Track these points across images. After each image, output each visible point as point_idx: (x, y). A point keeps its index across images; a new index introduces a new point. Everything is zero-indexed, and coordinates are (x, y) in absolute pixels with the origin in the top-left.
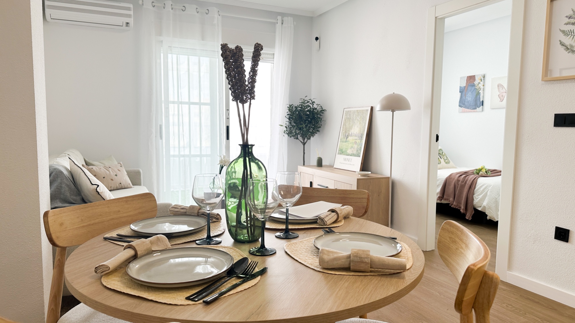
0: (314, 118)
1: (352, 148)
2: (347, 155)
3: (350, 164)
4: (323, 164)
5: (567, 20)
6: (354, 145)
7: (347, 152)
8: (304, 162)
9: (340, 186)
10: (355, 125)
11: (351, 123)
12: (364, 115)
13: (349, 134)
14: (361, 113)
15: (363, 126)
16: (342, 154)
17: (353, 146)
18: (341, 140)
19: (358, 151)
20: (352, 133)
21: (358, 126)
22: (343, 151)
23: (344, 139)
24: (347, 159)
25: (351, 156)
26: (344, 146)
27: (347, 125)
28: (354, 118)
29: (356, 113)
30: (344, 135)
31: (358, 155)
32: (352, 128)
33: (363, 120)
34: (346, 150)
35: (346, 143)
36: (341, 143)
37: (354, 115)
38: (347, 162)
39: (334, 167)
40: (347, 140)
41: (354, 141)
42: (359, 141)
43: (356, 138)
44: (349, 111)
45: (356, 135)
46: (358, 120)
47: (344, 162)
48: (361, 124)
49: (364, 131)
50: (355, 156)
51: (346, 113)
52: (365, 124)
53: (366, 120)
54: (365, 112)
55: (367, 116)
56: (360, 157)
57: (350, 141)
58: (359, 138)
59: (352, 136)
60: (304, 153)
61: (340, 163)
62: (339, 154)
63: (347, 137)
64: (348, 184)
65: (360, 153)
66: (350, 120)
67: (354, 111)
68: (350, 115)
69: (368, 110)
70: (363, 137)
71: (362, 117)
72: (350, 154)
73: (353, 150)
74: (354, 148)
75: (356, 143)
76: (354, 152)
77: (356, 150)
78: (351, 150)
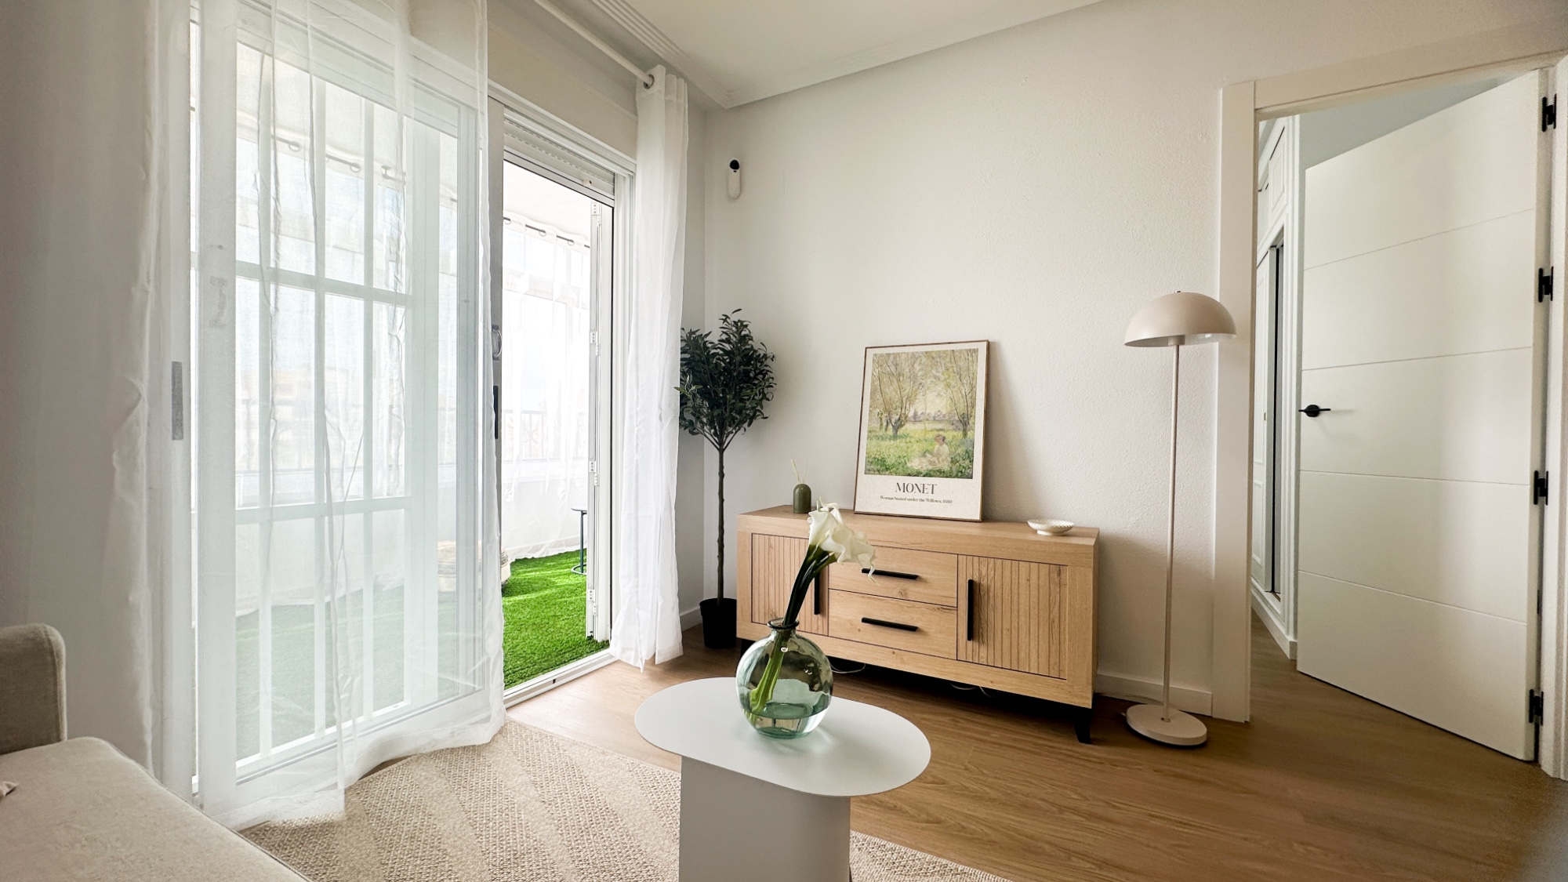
0: (746, 378)
1: (928, 455)
2: (909, 475)
3: (932, 501)
6: (937, 446)
7: (909, 465)
8: (722, 500)
9: (989, 570)
10: (927, 392)
11: (908, 388)
12: (961, 364)
13: (907, 416)
14: (948, 360)
15: (963, 392)
16: (887, 473)
17: (929, 449)
18: (870, 434)
19: (961, 461)
20: (919, 413)
21: (942, 393)
22: (888, 463)
23: (886, 430)
24: (915, 486)
25: (931, 476)
26: (890, 450)
27: (891, 392)
28: (920, 374)
29: (924, 360)
30: (884, 419)
31: (960, 474)
32: (917, 401)
33: (958, 377)
34: (903, 460)
35: (898, 441)
36: (874, 442)
37: (915, 365)
38: (917, 495)
39: (856, 510)
40: (898, 433)
41: (931, 436)
42: (955, 433)
43: (940, 426)
44: (889, 355)
45: (937, 419)
46: (936, 377)
47: (901, 494)
48: (954, 387)
49: (973, 406)
50: (949, 475)
51: (880, 361)
52: (973, 388)
53: (974, 378)
54: (962, 357)
55: (977, 365)
56: (971, 478)
57: (912, 435)
58: (952, 427)
59: (921, 421)
60: (722, 475)
61: (882, 497)
62: (872, 472)
63: (899, 425)
64: (1041, 565)
65: (969, 468)
66: (901, 378)
67: (913, 354)
68: (896, 365)
69: (974, 350)
70: (974, 424)
71: (956, 371)
72: (922, 471)
73: (935, 459)
74: (938, 455)
75: (943, 440)
76: (938, 466)
77: (950, 460)
78: (924, 460)
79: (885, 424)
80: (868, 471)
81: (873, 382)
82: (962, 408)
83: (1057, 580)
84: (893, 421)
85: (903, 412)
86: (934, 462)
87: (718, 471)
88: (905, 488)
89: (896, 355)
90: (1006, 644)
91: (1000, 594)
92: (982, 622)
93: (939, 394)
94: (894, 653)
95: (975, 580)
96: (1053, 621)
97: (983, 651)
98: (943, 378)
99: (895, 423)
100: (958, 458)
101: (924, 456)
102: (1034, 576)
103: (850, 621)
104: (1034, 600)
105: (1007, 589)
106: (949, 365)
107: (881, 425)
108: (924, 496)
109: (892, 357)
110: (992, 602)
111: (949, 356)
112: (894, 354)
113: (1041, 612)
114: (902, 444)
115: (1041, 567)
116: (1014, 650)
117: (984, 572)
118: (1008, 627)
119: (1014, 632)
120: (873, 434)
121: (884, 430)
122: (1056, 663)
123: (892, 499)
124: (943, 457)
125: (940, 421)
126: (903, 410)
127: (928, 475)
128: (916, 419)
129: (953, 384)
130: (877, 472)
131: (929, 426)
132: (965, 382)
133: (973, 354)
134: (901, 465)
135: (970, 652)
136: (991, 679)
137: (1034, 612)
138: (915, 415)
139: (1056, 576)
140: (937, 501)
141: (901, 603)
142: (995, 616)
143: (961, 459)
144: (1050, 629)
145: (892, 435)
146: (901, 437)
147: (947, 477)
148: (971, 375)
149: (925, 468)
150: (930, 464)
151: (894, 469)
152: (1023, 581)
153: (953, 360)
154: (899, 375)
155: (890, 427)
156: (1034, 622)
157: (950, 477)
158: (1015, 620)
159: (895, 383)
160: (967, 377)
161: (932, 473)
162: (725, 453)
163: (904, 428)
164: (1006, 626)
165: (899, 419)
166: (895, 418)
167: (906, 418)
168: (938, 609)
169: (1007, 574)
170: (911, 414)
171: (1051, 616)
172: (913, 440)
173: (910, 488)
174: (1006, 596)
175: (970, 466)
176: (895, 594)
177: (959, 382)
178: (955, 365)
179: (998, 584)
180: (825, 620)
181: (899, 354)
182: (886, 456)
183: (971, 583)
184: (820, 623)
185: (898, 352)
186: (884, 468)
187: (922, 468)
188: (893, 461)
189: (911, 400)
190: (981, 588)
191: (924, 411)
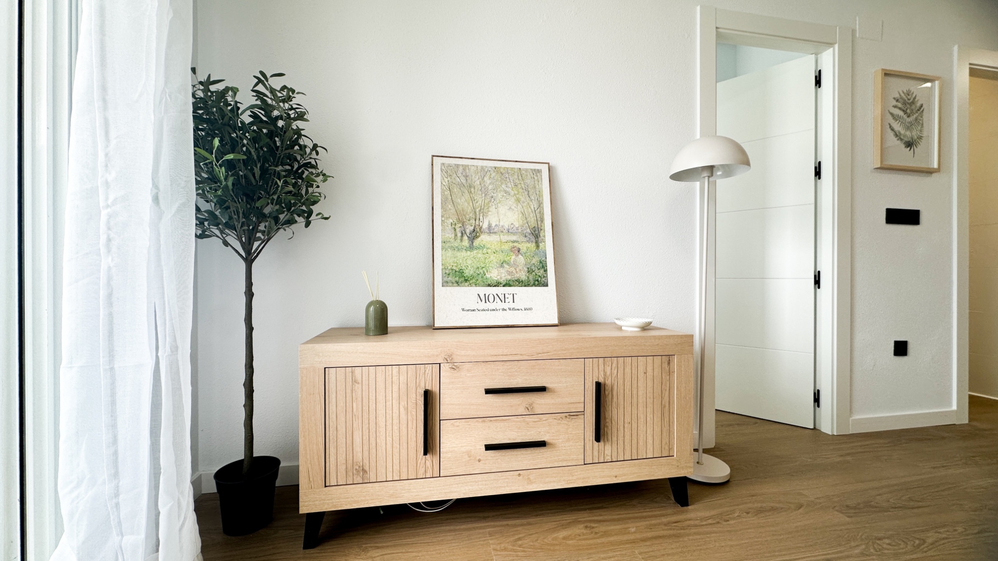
1: (505, 265)
2: (489, 285)
3: (514, 309)
4: (392, 323)
5: (895, 103)
6: (513, 257)
7: (488, 275)
8: (250, 329)
9: (613, 368)
10: (499, 205)
11: (480, 200)
12: (528, 181)
13: (481, 228)
14: (516, 177)
15: (533, 209)
16: (466, 284)
17: (506, 259)
18: (444, 244)
19: (537, 271)
20: (493, 225)
21: (513, 207)
22: (467, 274)
23: (461, 240)
24: (496, 296)
25: (510, 286)
26: (468, 261)
27: (463, 202)
28: (490, 187)
29: (494, 174)
30: (458, 230)
31: (537, 283)
32: (490, 213)
33: (526, 193)
34: (481, 271)
35: (475, 252)
36: (450, 253)
37: (485, 179)
38: (499, 305)
39: (436, 325)
40: (474, 244)
41: (506, 247)
42: (529, 245)
43: (514, 238)
44: (457, 166)
45: (510, 231)
46: (506, 192)
47: (482, 305)
48: (524, 202)
49: (542, 220)
50: (527, 284)
51: (448, 171)
52: (540, 204)
53: (540, 195)
54: (529, 175)
55: (541, 184)
56: (547, 285)
57: (489, 246)
58: (525, 239)
59: (496, 233)
60: (249, 294)
61: (463, 310)
62: (451, 284)
63: (474, 235)
64: (655, 357)
65: (544, 277)
66: (472, 190)
67: (482, 167)
68: (466, 176)
69: (538, 170)
70: (544, 236)
71: (524, 188)
72: (501, 281)
73: (512, 269)
74: (515, 265)
75: (519, 252)
76: (517, 276)
77: (526, 270)
78: (502, 270)
79: (459, 235)
80: (445, 284)
81: (443, 192)
82: (533, 223)
83: (668, 369)
84: (468, 231)
85: (477, 223)
86: (512, 272)
87: (244, 290)
88: (487, 299)
89: (465, 167)
90: (628, 437)
91: (622, 391)
92: (607, 420)
93: (510, 208)
94: (519, 475)
95: (600, 381)
96: (665, 406)
97: (608, 447)
98: (512, 193)
99: (470, 234)
100: (533, 267)
101: (502, 266)
102: (650, 369)
103: (469, 454)
104: (650, 389)
105: (628, 384)
106: (517, 181)
107: (456, 235)
108: (506, 306)
109: (461, 168)
110: (615, 399)
111: (516, 174)
112: (462, 165)
113: (655, 400)
114: (480, 255)
115: (655, 359)
116: (634, 442)
117: (608, 373)
118: (629, 420)
119: (634, 425)
120: (448, 244)
121: (459, 241)
122: (666, 443)
123: (474, 310)
124: (520, 267)
125: (514, 234)
126: (477, 221)
127: (507, 284)
128: (490, 231)
129: (523, 199)
130: (455, 284)
131: (505, 238)
132: (532, 198)
133: (538, 174)
134: (480, 276)
135: (596, 453)
136: (614, 474)
137: (650, 401)
138: (490, 226)
139: (666, 366)
140: (519, 310)
141: (527, 418)
142: (617, 413)
143: (537, 269)
144: (663, 414)
145: (468, 245)
146: (477, 248)
147: (525, 286)
148: (538, 193)
149: (504, 278)
150: (509, 274)
151: (474, 280)
152: (641, 375)
153: (520, 178)
154: (470, 187)
155: (465, 238)
156: (649, 410)
157: (528, 285)
158: (635, 412)
159: (467, 195)
160: (535, 194)
161: (511, 283)
162: (255, 265)
163: (479, 239)
164: (628, 419)
165: (474, 230)
166: (469, 229)
167: (480, 230)
168: (566, 417)
169: (628, 370)
170: (485, 226)
171: (663, 403)
172: (489, 251)
173: (491, 299)
174: (628, 392)
175: (545, 275)
176: (521, 411)
177: (528, 198)
178: (522, 183)
179: (621, 382)
180: (436, 459)
181: (468, 165)
182: (463, 268)
183: (598, 385)
184: (429, 463)
185: (466, 164)
186: (463, 279)
187: (501, 278)
188: (471, 273)
189: (484, 211)
190: (607, 388)
191: (497, 223)
